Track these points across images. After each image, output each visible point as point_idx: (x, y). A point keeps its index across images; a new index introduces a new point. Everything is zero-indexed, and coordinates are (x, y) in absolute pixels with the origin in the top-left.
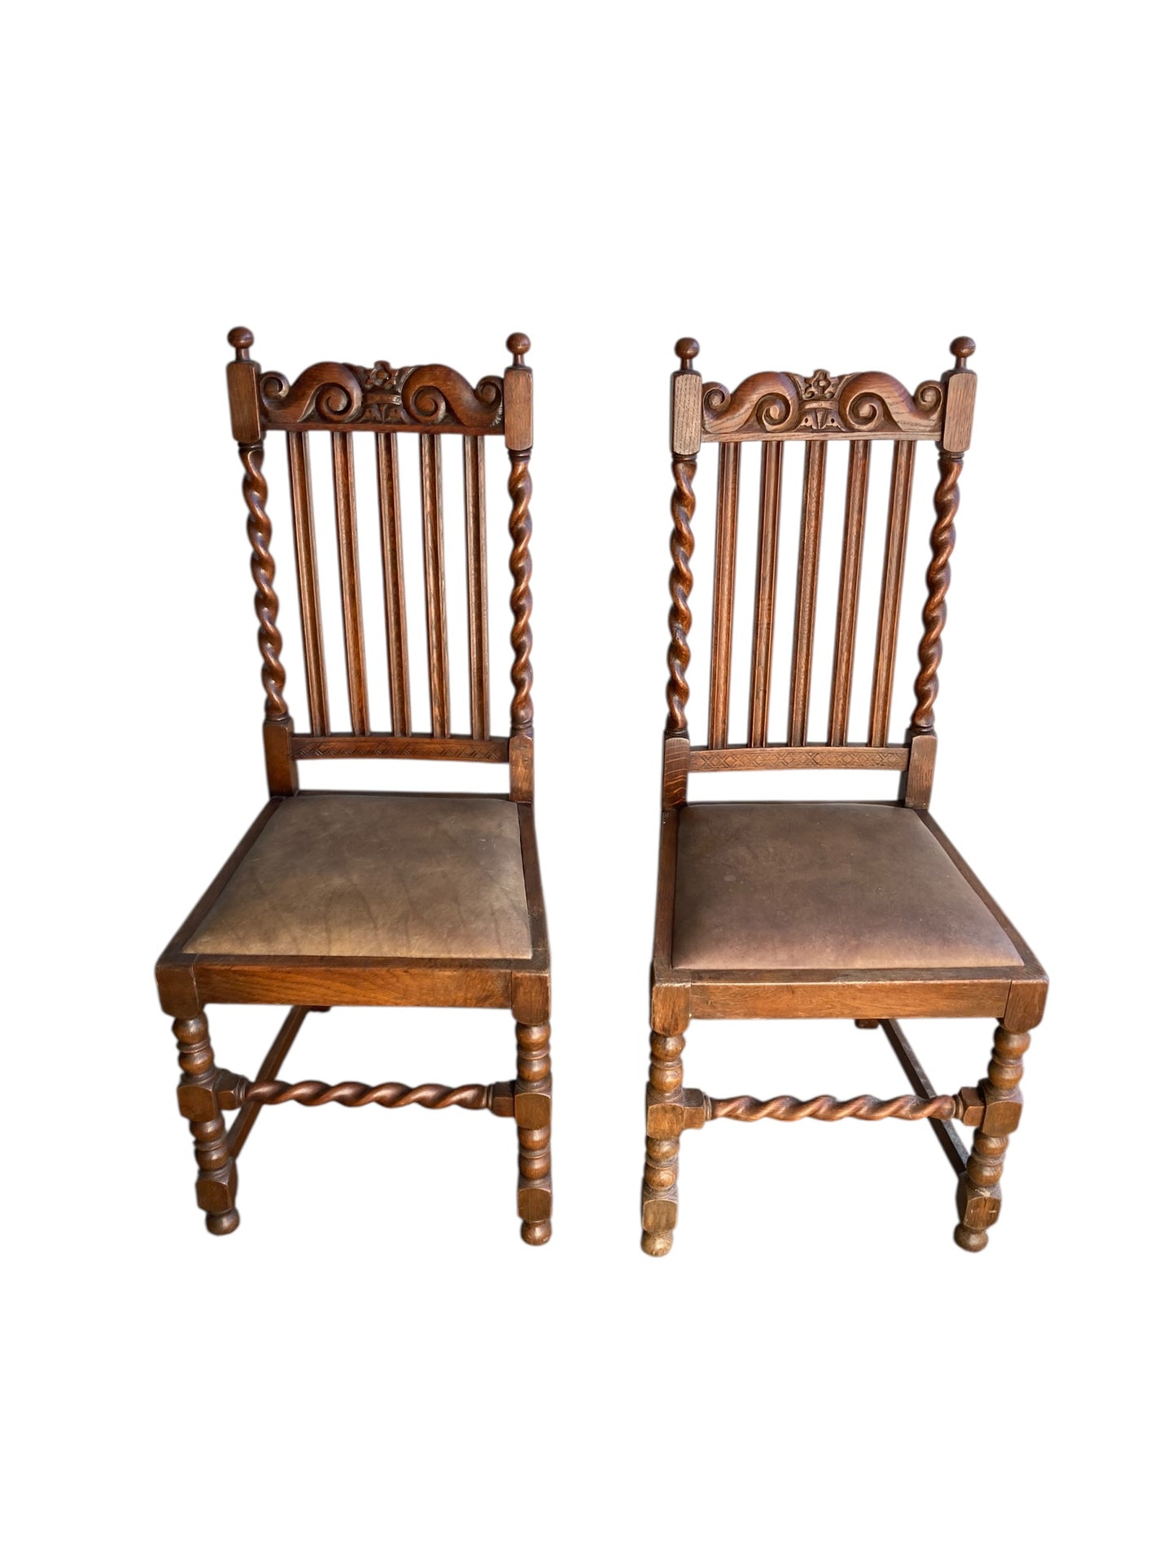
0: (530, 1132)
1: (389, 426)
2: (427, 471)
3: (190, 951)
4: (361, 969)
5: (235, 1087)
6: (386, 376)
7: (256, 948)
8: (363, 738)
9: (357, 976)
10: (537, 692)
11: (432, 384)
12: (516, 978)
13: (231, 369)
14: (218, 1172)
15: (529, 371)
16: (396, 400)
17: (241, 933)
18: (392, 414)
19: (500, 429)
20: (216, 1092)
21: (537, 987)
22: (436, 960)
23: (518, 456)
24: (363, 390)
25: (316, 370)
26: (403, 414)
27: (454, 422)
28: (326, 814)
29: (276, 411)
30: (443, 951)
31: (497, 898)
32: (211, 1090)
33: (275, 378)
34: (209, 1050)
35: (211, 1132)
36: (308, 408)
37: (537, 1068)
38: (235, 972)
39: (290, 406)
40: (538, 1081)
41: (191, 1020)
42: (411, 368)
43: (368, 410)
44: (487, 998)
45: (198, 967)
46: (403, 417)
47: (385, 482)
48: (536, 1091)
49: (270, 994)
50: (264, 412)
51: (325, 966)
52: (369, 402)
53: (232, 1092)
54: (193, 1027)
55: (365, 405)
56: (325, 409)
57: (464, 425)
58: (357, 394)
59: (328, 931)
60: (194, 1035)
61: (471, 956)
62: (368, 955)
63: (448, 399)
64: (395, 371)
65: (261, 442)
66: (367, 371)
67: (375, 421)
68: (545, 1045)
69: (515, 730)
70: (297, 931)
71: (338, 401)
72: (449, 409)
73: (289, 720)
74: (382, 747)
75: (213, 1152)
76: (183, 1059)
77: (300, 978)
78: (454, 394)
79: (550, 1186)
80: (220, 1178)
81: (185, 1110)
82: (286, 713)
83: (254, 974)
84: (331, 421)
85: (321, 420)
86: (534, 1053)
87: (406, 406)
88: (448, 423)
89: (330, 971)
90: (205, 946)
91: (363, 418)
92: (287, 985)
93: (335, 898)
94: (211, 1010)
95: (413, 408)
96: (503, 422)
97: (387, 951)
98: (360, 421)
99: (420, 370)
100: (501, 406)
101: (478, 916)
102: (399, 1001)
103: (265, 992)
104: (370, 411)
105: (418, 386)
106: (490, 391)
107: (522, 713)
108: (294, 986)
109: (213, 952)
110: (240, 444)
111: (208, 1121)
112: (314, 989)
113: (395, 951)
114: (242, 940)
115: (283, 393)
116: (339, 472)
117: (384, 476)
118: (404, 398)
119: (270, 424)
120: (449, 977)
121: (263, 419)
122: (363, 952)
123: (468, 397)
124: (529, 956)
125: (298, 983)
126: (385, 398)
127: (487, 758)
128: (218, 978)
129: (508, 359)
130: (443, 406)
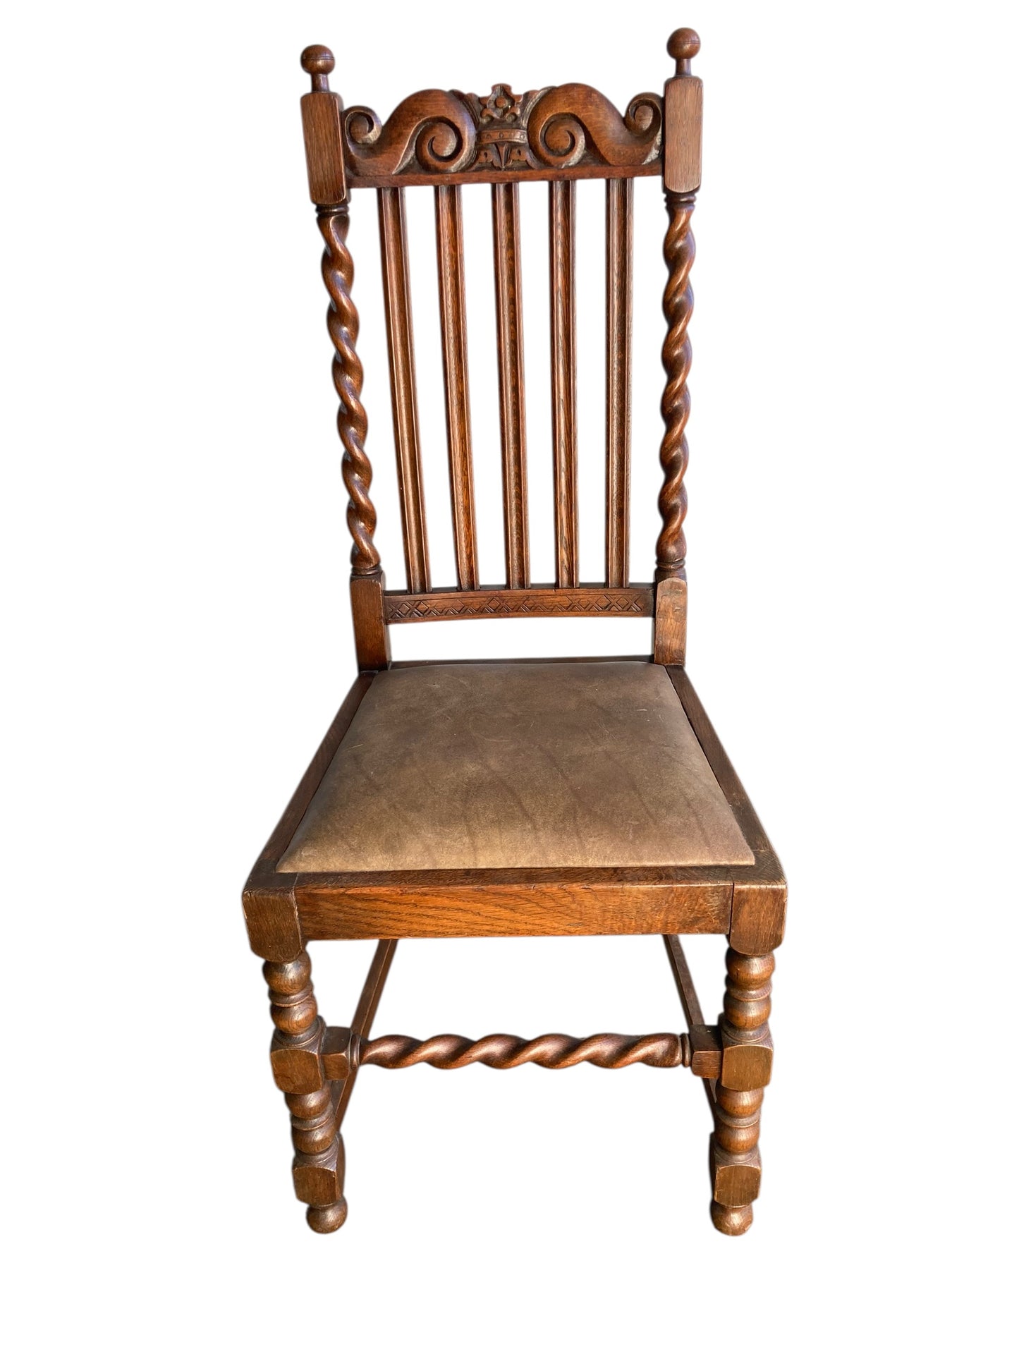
0: (740, 1094)
1: (510, 173)
2: (559, 232)
3: (287, 869)
4: (524, 886)
5: (346, 1047)
6: (506, 104)
7: (377, 862)
8: (471, 593)
9: (516, 895)
10: (691, 526)
11: (567, 110)
12: (741, 892)
13: (305, 101)
14: (322, 1156)
15: (697, 82)
16: (520, 137)
17: (354, 843)
18: (515, 156)
19: (660, 166)
20: (323, 1053)
21: (769, 903)
22: (623, 869)
23: (676, 203)
24: (477, 124)
25: (415, 101)
26: (528, 156)
27: (596, 161)
28: (437, 686)
29: (365, 161)
30: (632, 859)
31: (689, 785)
32: (316, 1054)
33: (363, 115)
34: (311, 1000)
35: (315, 1107)
36: (405, 154)
37: (753, 1012)
38: (351, 896)
39: (382, 153)
40: (754, 1029)
41: (289, 962)
42: (539, 92)
43: (482, 153)
44: (696, 920)
45: (301, 891)
46: (529, 160)
47: (504, 250)
48: (752, 1043)
49: (399, 925)
50: (351, 163)
51: (472, 883)
52: (485, 141)
53: (343, 1054)
54: (292, 971)
55: (479, 147)
56: (427, 153)
57: (610, 165)
58: (469, 133)
59: (471, 834)
60: (294, 983)
61: (671, 863)
62: (528, 866)
63: (590, 129)
64: (519, 97)
65: (345, 203)
66: (481, 101)
67: (493, 167)
68: (764, 982)
69: (661, 573)
70: (429, 836)
71: (445, 142)
72: (590, 144)
73: (379, 574)
74: (495, 604)
75: (317, 1131)
76: (277, 1012)
77: (440, 901)
78: (596, 123)
79: (759, 1162)
80: (326, 1163)
81: (281, 1077)
82: (377, 566)
83: (376, 899)
84: (437, 171)
85: (423, 169)
86: (753, 992)
87: (533, 147)
88: (586, 164)
89: (482, 890)
90: (308, 862)
91: (477, 165)
92: (421, 911)
93: (471, 791)
94: (314, 948)
95: (541, 146)
96: (662, 156)
97: (555, 860)
98: (473, 168)
99: (551, 94)
100: (660, 133)
101: (669, 808)
102: (572, 929)
103: (391, 923)
104: (486, 154)
105: (549, 115)
106: (645, 113)
107: (672, 550)
108: (430, 912)
109: (318, 870)
110: (318, 210)
111: (310, 1092)
112: (460, 915)
113: (565, 860)
114: (356, 851)
115: (373, 136)
116: (446, 241)
117: (503, 242)
118: (531, 132)
119: (356, 178)
120: (646, 893)
121: (349, 173)
122: (523, 862)
123: (614, 127)
124: (750, 861)
125: (437, 908)
126: (506, 135)
127: (626, 611)
128: (329, 906)
129: (668, 67)
130: (581, 141)
